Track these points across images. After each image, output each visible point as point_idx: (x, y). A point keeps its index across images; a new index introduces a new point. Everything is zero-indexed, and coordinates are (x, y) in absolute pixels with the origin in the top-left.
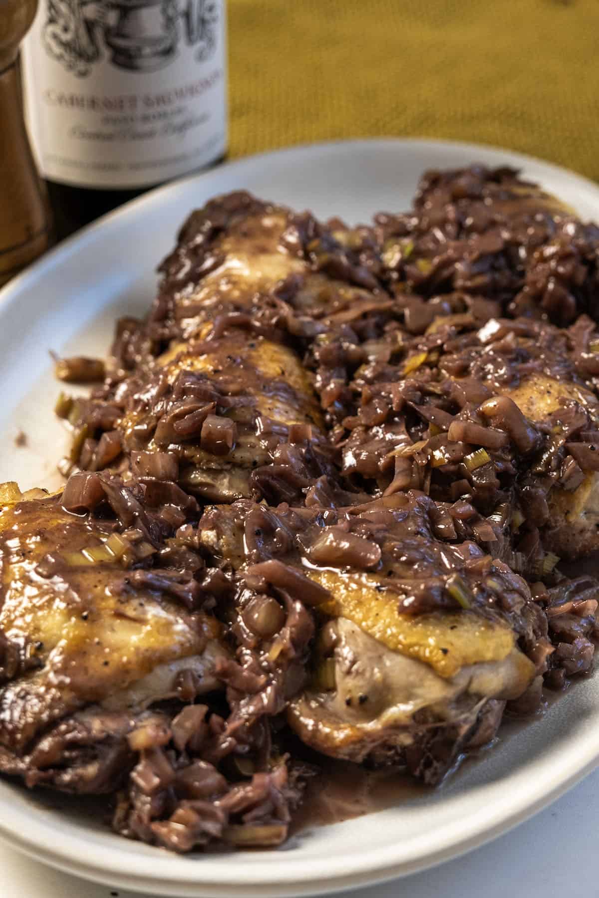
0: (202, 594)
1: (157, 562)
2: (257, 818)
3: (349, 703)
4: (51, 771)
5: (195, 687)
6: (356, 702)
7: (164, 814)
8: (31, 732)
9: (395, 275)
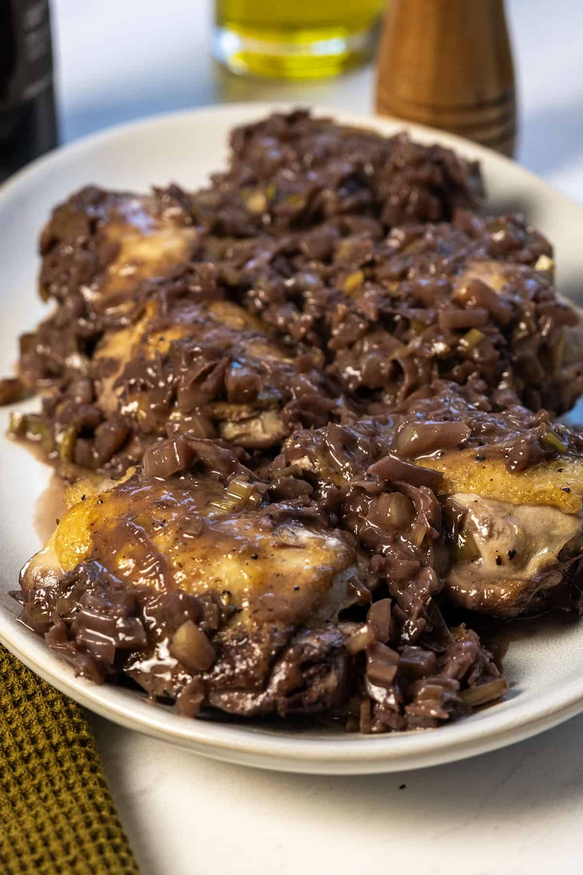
0: (325, 510)
1: (273, 497)
2: (477, 679)
3: (499, 562)
4: (297, 695)
5: (369, 589)
6: (506, 558)
7: (407, 698)
8: (264, 666)
9: (266, 219)
